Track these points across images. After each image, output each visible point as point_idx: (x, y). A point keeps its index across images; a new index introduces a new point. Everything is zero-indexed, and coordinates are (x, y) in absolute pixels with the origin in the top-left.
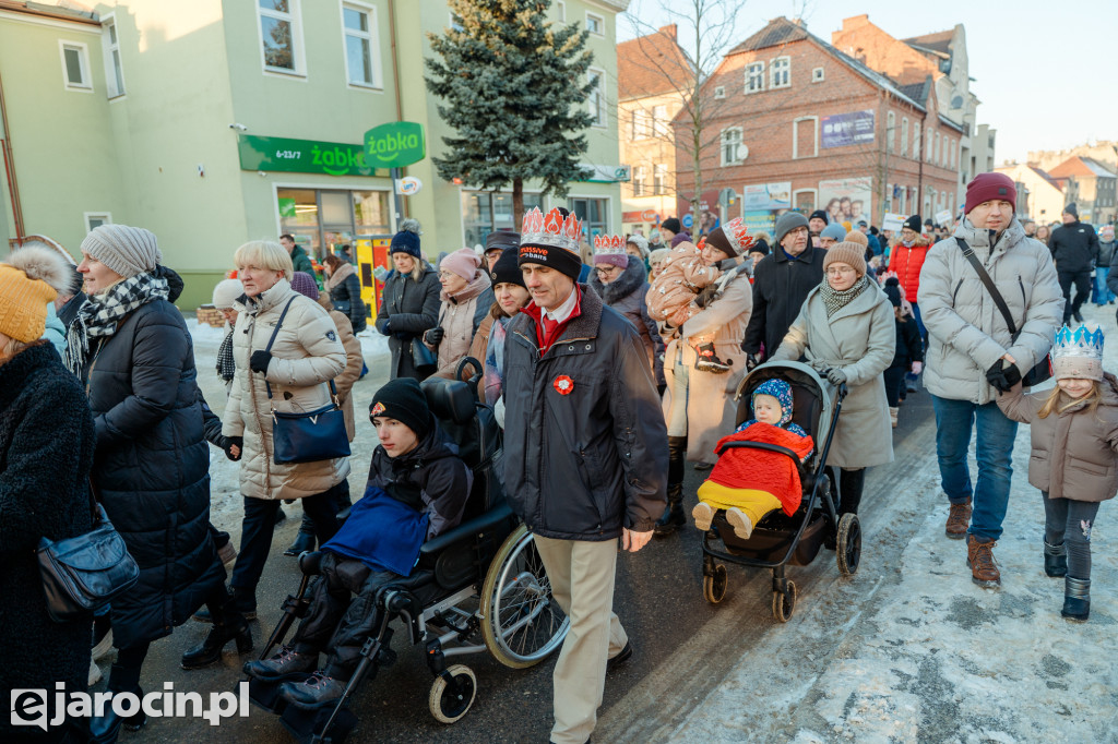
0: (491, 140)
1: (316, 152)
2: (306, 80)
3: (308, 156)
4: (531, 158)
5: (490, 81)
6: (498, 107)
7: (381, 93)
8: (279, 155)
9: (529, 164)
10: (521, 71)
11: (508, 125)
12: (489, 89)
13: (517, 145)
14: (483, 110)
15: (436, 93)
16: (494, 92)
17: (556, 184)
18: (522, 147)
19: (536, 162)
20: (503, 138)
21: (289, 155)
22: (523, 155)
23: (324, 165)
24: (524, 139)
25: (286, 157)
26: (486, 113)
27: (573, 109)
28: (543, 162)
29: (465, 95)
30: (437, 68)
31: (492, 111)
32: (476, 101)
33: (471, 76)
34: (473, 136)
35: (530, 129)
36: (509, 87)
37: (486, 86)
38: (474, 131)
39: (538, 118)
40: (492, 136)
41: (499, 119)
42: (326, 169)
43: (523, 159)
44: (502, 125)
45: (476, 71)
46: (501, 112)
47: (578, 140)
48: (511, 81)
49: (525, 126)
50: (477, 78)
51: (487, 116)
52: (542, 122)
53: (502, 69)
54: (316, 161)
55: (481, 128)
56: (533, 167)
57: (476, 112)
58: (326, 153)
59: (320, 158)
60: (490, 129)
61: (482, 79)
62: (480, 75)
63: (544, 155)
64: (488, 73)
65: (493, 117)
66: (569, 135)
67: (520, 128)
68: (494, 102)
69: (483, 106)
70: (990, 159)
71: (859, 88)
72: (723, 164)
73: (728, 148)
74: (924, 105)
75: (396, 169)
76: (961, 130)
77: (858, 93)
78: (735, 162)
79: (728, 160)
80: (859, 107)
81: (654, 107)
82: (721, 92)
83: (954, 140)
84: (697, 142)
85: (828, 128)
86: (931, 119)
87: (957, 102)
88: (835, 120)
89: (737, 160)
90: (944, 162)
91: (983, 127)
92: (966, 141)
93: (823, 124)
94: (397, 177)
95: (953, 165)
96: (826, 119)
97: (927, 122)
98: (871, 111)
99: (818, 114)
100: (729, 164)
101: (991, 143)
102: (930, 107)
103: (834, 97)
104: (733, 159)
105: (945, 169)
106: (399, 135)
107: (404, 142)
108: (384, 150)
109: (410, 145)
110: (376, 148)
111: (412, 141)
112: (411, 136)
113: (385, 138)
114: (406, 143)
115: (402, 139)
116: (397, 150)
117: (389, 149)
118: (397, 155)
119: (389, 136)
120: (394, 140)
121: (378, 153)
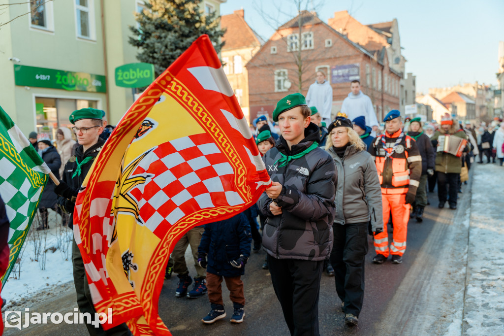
1: (58, 76)
2: (53, 34)
3: (53, 79)
5: (172, 41)
7: (95, 43)
8: (37, 77)
10: (187, 36)
12: (171, 45)
14: (167, 57)
15: (135, 45)
16: (173, 47)
21: (43, 77)
23: (63, 84)
25: (41, 78)
26: (169, 58)
29: (158, 48)
30: (136, 32)
32: (164, 52)
33: (159, 37)
36: (181, 44)
37: (169, 44)
42: (64, 87)
45: (163, 35)
48: (182, 41)
50: (163, 39)
51: (169, 60)
53: (177, 34)
54: (58, 82)
57: (163, 57)
58: (64, 77)
59: (61, 80)
61: (167, 40)
62: (165, 37)
64: (171, 37)
68: (175, 53)
69: (168, 55)
70: (414, 92)
71: (351, 51)
72: (276, 90)
73: (279, 81)
74: (382, 62)
75: (136, 89)
76: (400, 76)
77: (350, 54)
78: (283, 90)
79: (279, 87)
80: (351, 62)
81: (233, 57)
82: (274, 50)
83: (397, 81)
84: (300, 79)
85: (335, 73)
86: (386, 69)
87: (397, 61)
88: (338, 68)
89: (284, 88)
90: (393, 93)
91: (410, 74)
92: (402, 82)
93: (332, 69)
94: (136, 93)
95: (397, 94)
96: (334, 67)
97: (384, 71)
98: (358, 64)
99: (329, 64)
100: (280, 91)
101: (414, 83)
102: (385, 63)
103: (337, 56)
104: (282, 87)
105: (394, 97)
106: (138, 70)
107: (141, 74)
108: (128, 78)
109: (145, 76)
110: (122, 76)
111: (147, 74)
112: (146, 71)
113: (129, 71)
114: (143, 74)
115: (140, 72)
116: (136, 78)
117: (132, 77)
118: (136, 81)
119: (131, 70)
120: (134, 72)
121: (124, 79)
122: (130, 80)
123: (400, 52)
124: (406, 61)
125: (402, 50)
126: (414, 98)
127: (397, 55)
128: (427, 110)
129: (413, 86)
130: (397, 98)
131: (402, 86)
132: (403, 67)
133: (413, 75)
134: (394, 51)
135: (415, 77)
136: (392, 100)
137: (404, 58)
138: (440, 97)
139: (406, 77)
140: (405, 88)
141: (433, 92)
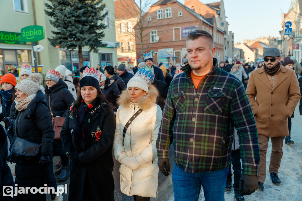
0: (70, 33)
4: (85, 39)
5: (69, 12)
6: (72, 21)
7: (28, 14)
9: (84, 41)
10: (80, 9)
11: (76, 27)
12: (68, 14)
13: (79, 34)
14: (66, 22)
15: (49, 15)
16: (70, 16)
17: (94, 48)
18: (81, 35)
19: (86, 40)
20: (74, 32)
22: (82, 38)
24: (82, 32)
26: (68, 23)
27: (99, 23)
28: (89, 41)
29: (59, 16)
30: (49, 6)
31: (70, 22)
32: (64, 19)
33: (61, 10)
34: (63, 31)
35: (84, 29)
36: (76, 14)
38: (63, 29)
39: (87, 25)
40: (70, 31)
41: (72, 25)
42: (6, 42)
43: (81, 39)
44: (74, 27)
45: (64, 8)
46: (73, 23)
47: (101, 33)
48: (76, 12)
49: (82, 28)
51: (68, 24)
52: (88, 27)
53: (73, 8)
55: (66, 28)
56: (85, 42)
57: (64, 22)
58: (6, 36)
60: (69, 29)
62: (65, 10)
63: (89, 38)
64: (68, 9)
65: (70, 24)
66: (98, 31)
67: (80, 29)
68: (71, 19)
70: (233, 42)
71: (193, 19)
72: (151, 42)
73: (153, 37)
74: (213, 25)
75: (34, 42)
76: (224, 33)
77: (193, 20)
78: (155, 42)
79: (153, 41)
80: (193, 25)
81: (127, 23)
82: (150, 19)
83: (222, 36)
84: (141, 35)
85: (184, 31)
86: (215, 29)
87: (222, 24)
88: (186, 29)
89: (156, 41)
90: (220, 43)
91: (230, 32)
92: (225, 36)
93: (182, 30)
94: (34, 45)
95: (222, 44)
96: (183, 28)
97: (214, 30)
98: (197, 26)
99: (181, 26)
100: (153, 42)
101: (233, 37)
102: (214, 25)
103: (185, 22)
104: (154, 40)
105: (220, 45)
106: (34, 30)
107: (36, 33)
108: (29, 35)
109: (39, 34)
110: (25, 34)
111: (40, 32)
112: (39, 31)
113: (29, 31)
114: (37, 33)
115: (36, 31)
116: (34, 35)
117: (31, 35)
118: (34, 37)
119: (30, 30)
120: (32, 32)
121: (26, 36)
122: (30, 37)
123: (225, 19)
124: (228, 24)
125: (226, 18)
126: (233, 45)
127: (223, 21)
128: (241, 52)
129: (232, 39)
130: (222, 46)
131: (225, 39)
132: (227, 28)
133: (232, 32)
134: (221, 19)
135: (233, 33)
136: (219, 47)
137: (227, 22)
138: (249, 45)
139: (228, 33)
140: (227, 40)
141: (246, 42)
